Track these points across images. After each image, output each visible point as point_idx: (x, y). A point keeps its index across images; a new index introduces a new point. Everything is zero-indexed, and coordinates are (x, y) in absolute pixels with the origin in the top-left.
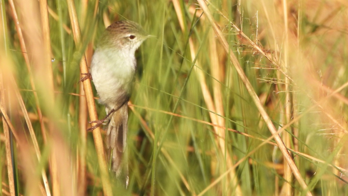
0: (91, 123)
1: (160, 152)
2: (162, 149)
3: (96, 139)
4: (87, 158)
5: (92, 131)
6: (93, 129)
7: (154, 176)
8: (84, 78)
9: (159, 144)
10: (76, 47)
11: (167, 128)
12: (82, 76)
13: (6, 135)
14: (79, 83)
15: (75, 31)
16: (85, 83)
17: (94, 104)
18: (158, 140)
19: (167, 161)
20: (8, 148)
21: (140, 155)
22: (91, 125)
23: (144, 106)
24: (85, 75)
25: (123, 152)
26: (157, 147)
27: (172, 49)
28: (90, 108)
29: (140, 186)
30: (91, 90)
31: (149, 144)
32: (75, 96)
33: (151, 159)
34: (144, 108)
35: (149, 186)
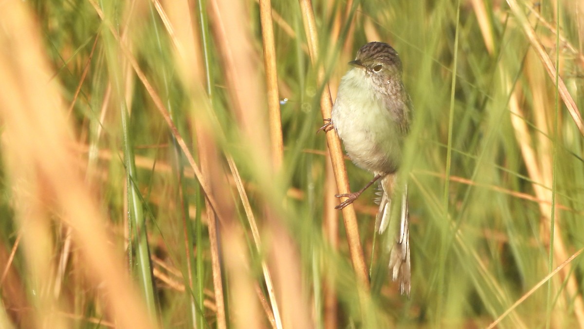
3: (347, 223)
13: (210, 216)
16: (329, 136)
17: (343, 167)
20: (213, 237)
22: (340, 201)
28: (338, 174)
30: (339, 146)
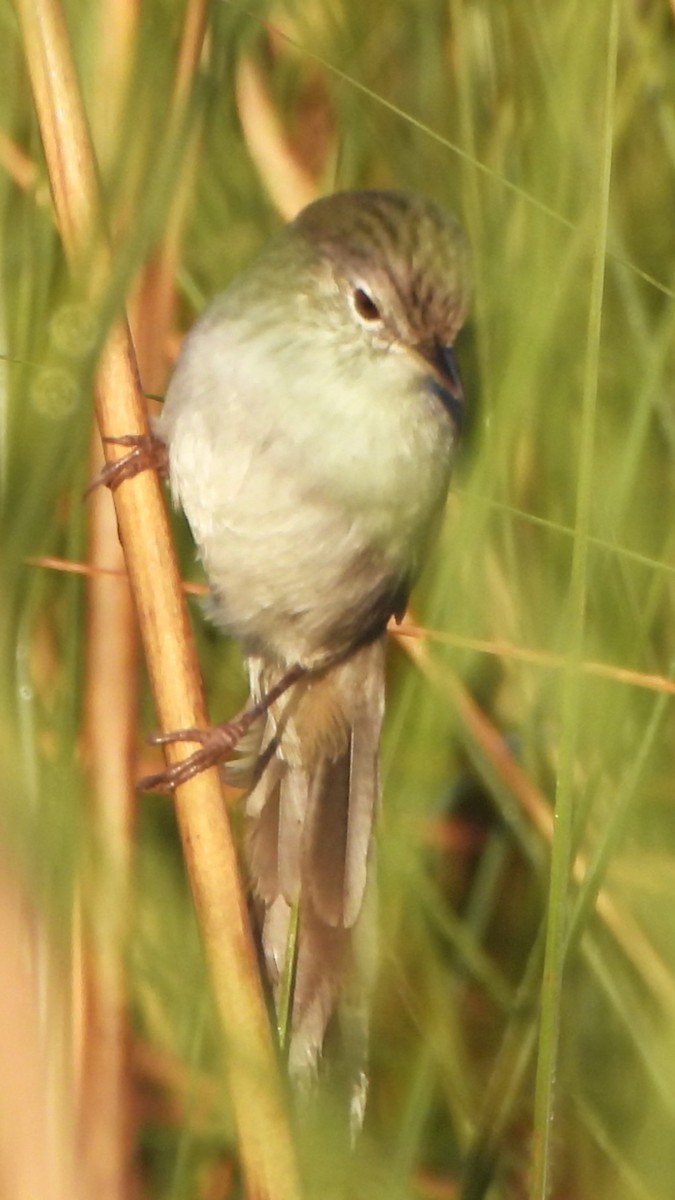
0: (164, 744)
1: (592, 922)
2: (604, 903)
3: (194, 842)
4: (138, 956)
5: (173, 790)
6: (180, 780)
7: (553, 1071)
8: (121, 468)
9: (581, 870)
10: (73, 272)
11: (632, 775)
12: (105, 453)
14: (88, 494)
15: (62, 172)
16: (126, 499)
18: (578, 843)
19: (632, 973)
21: (468, 942)
22: (165, 757)
23: (487, 636)
24: (130, 450)
25: (348, 923)
26: (572, 886)
27: (659, 286)
29: (468, 1130)
30: (165, 540)
31: (521, 871)
32: (59, 577)
33: (532, 961)
34: (487, 647)
35: (520, 1129)
